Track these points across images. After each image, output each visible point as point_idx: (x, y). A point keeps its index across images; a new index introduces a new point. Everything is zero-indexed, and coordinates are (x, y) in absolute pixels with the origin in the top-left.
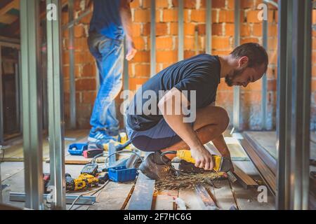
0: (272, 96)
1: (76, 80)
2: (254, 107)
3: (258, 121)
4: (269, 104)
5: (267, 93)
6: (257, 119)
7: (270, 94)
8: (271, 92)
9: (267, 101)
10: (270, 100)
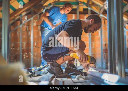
0: (105, 55)
1: (23, 49)
2: (98, 60)
3: (100, 66)
4: (104, 59)
5: (103, 54)
6: (99, 65)
7: (104, 55)
8: (105, 54)
9: (103, 58)
10: (104, 57)
